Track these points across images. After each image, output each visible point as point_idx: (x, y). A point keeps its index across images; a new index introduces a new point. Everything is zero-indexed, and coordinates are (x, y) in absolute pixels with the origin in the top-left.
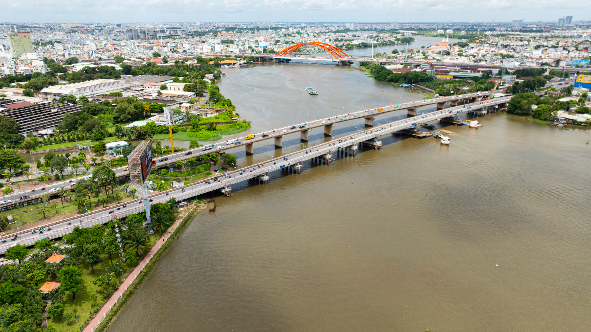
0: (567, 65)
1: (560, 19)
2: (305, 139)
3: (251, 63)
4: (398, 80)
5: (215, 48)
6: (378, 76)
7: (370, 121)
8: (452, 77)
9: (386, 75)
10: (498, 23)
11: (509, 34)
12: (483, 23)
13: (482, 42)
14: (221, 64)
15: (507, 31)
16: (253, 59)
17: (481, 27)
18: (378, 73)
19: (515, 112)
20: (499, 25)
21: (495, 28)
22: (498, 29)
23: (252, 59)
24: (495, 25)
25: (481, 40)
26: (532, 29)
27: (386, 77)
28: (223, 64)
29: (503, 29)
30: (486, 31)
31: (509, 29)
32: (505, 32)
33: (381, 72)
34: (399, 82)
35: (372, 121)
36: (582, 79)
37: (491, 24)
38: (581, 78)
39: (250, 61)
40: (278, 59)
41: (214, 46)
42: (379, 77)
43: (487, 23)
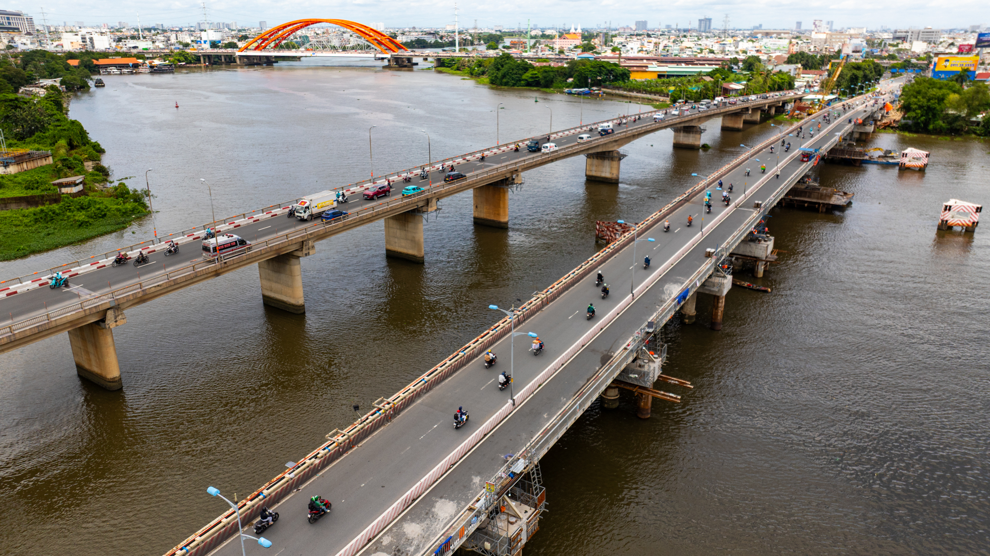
1: (700, 21)
2: (411, 252)
3: (181, 67)
4: (552, 82)
5: (95, 42)
6: (500, 74)
7: (607, 163)
8: (655, 76)
9: (520, 72)
14: (98, 67)
16: (186, 59)
18: (498, 69)
19: (931, 127)
23: (182, 58)
27: (521, 75)
28: (106, 66)
33: (506, 66)
34: (554, 84)
35: (615, 163)
36: (948, 64)
38: (947, 61)
39: (180, 61)
40: (247, 57)
41: (91, 39)
42: (504, 76)
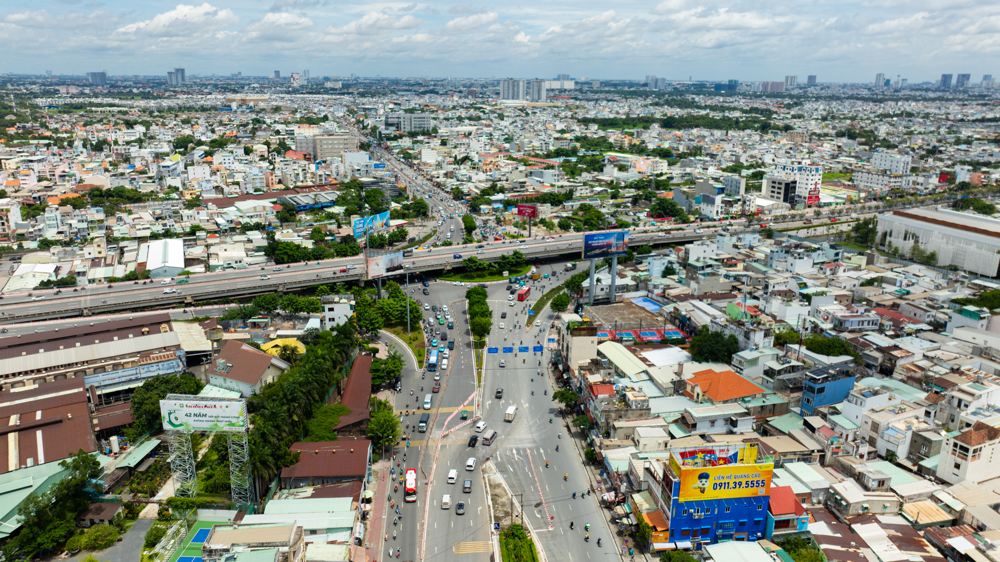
0: (388, 270)
10: (60, 77)
11: (91, 104)
12: (28, 77)
13: (26, 134)
15: (82, 94)
17: (24, 85)
20: (63, 82)
21: (57, 88)
22: (63, 90)
24: (54, 80)
25: (24, 127)
26: (131, 91)
29: (74, 90)
30: (36, 96)
31: (87, 91)
32: (81, 100)
37: (45, 78)
43: (38, 77)
